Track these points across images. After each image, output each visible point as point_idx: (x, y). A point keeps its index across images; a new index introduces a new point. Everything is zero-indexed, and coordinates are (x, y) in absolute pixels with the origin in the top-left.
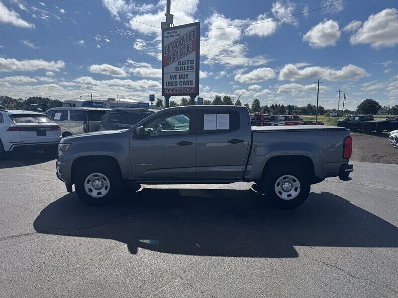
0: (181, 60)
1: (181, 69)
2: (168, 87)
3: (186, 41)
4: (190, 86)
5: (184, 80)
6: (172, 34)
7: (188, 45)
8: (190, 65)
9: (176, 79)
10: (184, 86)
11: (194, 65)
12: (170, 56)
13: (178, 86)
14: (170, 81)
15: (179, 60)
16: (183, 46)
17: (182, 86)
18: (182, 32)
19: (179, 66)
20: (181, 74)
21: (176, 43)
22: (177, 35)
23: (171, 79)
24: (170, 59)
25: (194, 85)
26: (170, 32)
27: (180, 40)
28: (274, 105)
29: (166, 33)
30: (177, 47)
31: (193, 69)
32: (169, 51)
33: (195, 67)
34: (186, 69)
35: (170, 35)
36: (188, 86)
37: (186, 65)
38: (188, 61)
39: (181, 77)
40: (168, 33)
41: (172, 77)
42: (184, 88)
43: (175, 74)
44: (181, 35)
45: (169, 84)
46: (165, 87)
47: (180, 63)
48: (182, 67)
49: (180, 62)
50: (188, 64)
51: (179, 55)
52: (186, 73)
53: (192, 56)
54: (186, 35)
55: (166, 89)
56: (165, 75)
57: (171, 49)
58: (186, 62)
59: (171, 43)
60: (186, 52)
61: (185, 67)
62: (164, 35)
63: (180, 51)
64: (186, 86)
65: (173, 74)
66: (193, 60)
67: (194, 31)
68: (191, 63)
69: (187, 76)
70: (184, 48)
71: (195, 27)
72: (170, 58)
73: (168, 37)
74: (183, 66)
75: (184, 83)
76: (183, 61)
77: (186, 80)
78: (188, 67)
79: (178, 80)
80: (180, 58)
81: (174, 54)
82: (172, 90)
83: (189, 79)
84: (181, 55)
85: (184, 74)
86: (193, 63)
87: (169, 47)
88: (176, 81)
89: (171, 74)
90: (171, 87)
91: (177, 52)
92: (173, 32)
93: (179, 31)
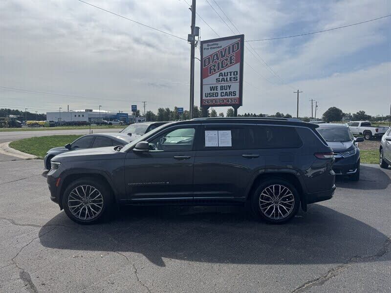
0: (223, 72)
1: (223, 80)
2: (207, 98)
3: (229, 54)
4: (233, 97)
5: (226, 91)
6: (212, 47)
7: (231, 57)
8: (233, 76)
9: (216, 90)
10: (226, 97)
11: (238, 76)
12: (210, 67)
13: (219, 97)
14: (211, 92)
15: (221, 72)
16: (225, 58)
17: (224, 97)
18: (224, 44)
19: (221, 77)
20: (224, 85)
21: (217, 55)
22: (218, 47)
23: (211, 90)
24: (210, 71)
25: (237, 96)
26: (209, 44)
27: (221, 52)
28: (247, 114)
29: (205, 46)
30: (218, 59)
31: (237, 80)
32: (209, 63)
33: (238, 78)
34: (228, 80)
35: (210, 47)
36: (230, 97)
37: (229, 77)
38: (231, 73)
39: (222, 88)
40: (208, 45)
41: (212, 89)
42: (226, 99)
43: (215, 85)
44: (222, 48)
45: (208, 95)
46: (204, 98)
47: (221, 75)
48: (224, 78)
49: (222, 73)
50: (231, 75)
51: (220, 67)
52: (227, 84)
53: (236, 67)
54: (229, 48)
55: (205, 100)
56: (204, 86)
57: (211, 61)
58: (229, 74)
59: (211, 55)
60: (229, 63)
61: (227, 78)
62: (204, 48)
63: (222, 63)
64: (228, 97)
65: (214, 86)
66: (237, 72)
67: (238, 44)
68: (234, 75)
69: (230, 87)
70: (227, 60)
71: (240, 39)
72: (211, 69)
73: (208, 49)
75: (226, 94)
76: (225, 73)
77: (228, 91)
79: (219, 91)
80: (221, 70)
81: (215, 66)
82: (212, 101)
83: (232, 90)
84: (222, 67)
85: (226, 85)
86: (237, 74)
87: (209, 59)
88: (217, 92)
89: (211, 86)
90: (211, 98)
91: (219, 63)
92: (214, 44)
93: (220, 43)
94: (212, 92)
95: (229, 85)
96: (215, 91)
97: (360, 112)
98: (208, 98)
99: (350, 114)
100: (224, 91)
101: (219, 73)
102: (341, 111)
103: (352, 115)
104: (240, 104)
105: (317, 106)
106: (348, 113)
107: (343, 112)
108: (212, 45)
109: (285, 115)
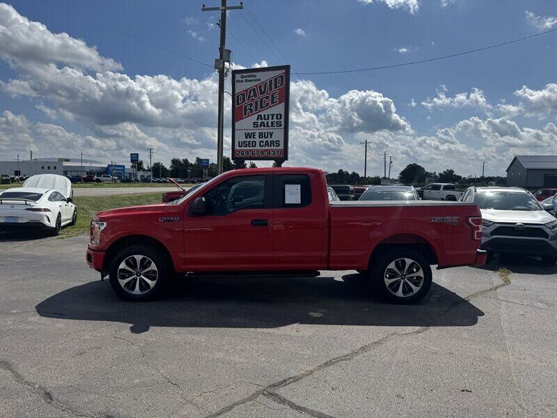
1: (263, 124)
2: (240, 148)
3: (271, 89)
4: (275, 148)
5: (267, 140)
6: (248, 79)
7: (273, 95)
8: (275, 120)
9: (254, 138)
10: (267, 148)
11: (283, 120)
12: (245, 107)
13: (258, 147)
14: (246, 140)
15: (259, 114)
16: (265, 95)
17: (264, 148)
18: (264, 77)
19: (260, 121)
20: (263, 131)
21: (254, 90)
22: (256, 80)
23: (246, 138)
24: (245, 112)
25: (282, 147)
26: (244, 75)
27: (260, 86)
29: (238, 77)
31: (281, 125)
32: (244, 101)
33: (283, 124)
34: (270, 124)
35: (244, 79)
36: (272, 148)
37: (270, 121)
38: (272, 115)
39: (261, 135)
40: (242, 77)
41: (247, 136)
42: (266, 150)
43: (253, 131)
44: (261, 81)
45: (242, 144)
46: (237, 147)
47: (259, 117)
49: (261, 116)
50: (273, 118)
51: (259, 108)
52: (269, 131)
53: (280, 109)
54: (271, 82)
55: (239, 151)
56: (236, 132)
57: (246, 98)
58: (270, 116)
59: (246, 90)
60: (270, 102)
61: (267, 123)
62: (236, 79)
63: (261, 102)
64: (270, 148)
65: (250, 132)
66: (281, 115)
67: (282, 77)
68: (277, 118)
69: (271, 134)
71: (284, 71)
72: (246, 110)
73: (242, 81)
74: (265, 122)
75: (267, 144)
76: (265, 115)
77: (269, 139)
78: (272, 122)
79: (257, 140)
80: (260, 111)
81: (251, 105)
82: (247, 152)
83: (274, 138)
84: (262, 107)
85: (266, 131)
86: (281, 118)
87: (243, 95)
88: (254, 140)
89: (247, 132)
90: (245, 148)
91: (256, 103)
92: (250, 76)
93: (258, 75)
94: (248, 140)
95: (271, 131)
96: (252, 140)
97: (448, 170)
98: (243, 148)
99: (435, 173)
100: (264, 140)
101: (257, 115)
102: (423, 169)
103: (437, 174)
104: (286, 158)
105: (391, 162)
106: (433, 172)
107: (426, 170)
108: (248, 76)
109: (350, 173)
